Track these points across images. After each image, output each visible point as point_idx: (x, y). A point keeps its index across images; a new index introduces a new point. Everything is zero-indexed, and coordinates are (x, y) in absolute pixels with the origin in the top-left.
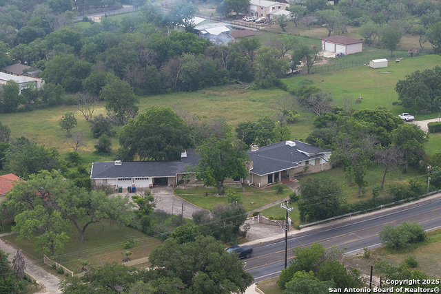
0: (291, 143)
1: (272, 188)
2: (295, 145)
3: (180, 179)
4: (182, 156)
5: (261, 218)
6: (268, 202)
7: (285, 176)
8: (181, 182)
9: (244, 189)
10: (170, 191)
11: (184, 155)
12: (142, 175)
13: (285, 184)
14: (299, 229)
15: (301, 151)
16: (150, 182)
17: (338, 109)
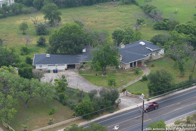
0: (142, 43)
3: (82, 65)
5: (127, 93)
7: (140, 63)
10: (76, 72)
11: (84, 51)
12: (61, 63)
13: (139, 68)
15: (148, 48)
16: (66, 66)
17: (166, 19)
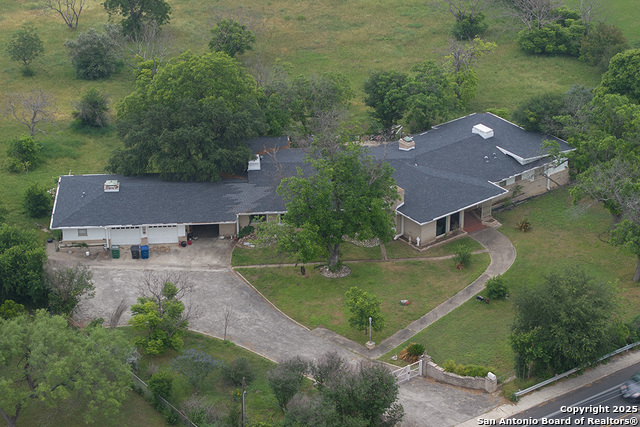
0: (483, 130)
1: (447, 249)
2: (492, 134)
3: (245, 224)
4: (250, 168)
5: (426, 366)
6: (438, 296)
8: (247, 231)
9: (383, 250)
11: (255, 165)
13: (473, 236)
14: (514, 400)
15: (505, 152)
